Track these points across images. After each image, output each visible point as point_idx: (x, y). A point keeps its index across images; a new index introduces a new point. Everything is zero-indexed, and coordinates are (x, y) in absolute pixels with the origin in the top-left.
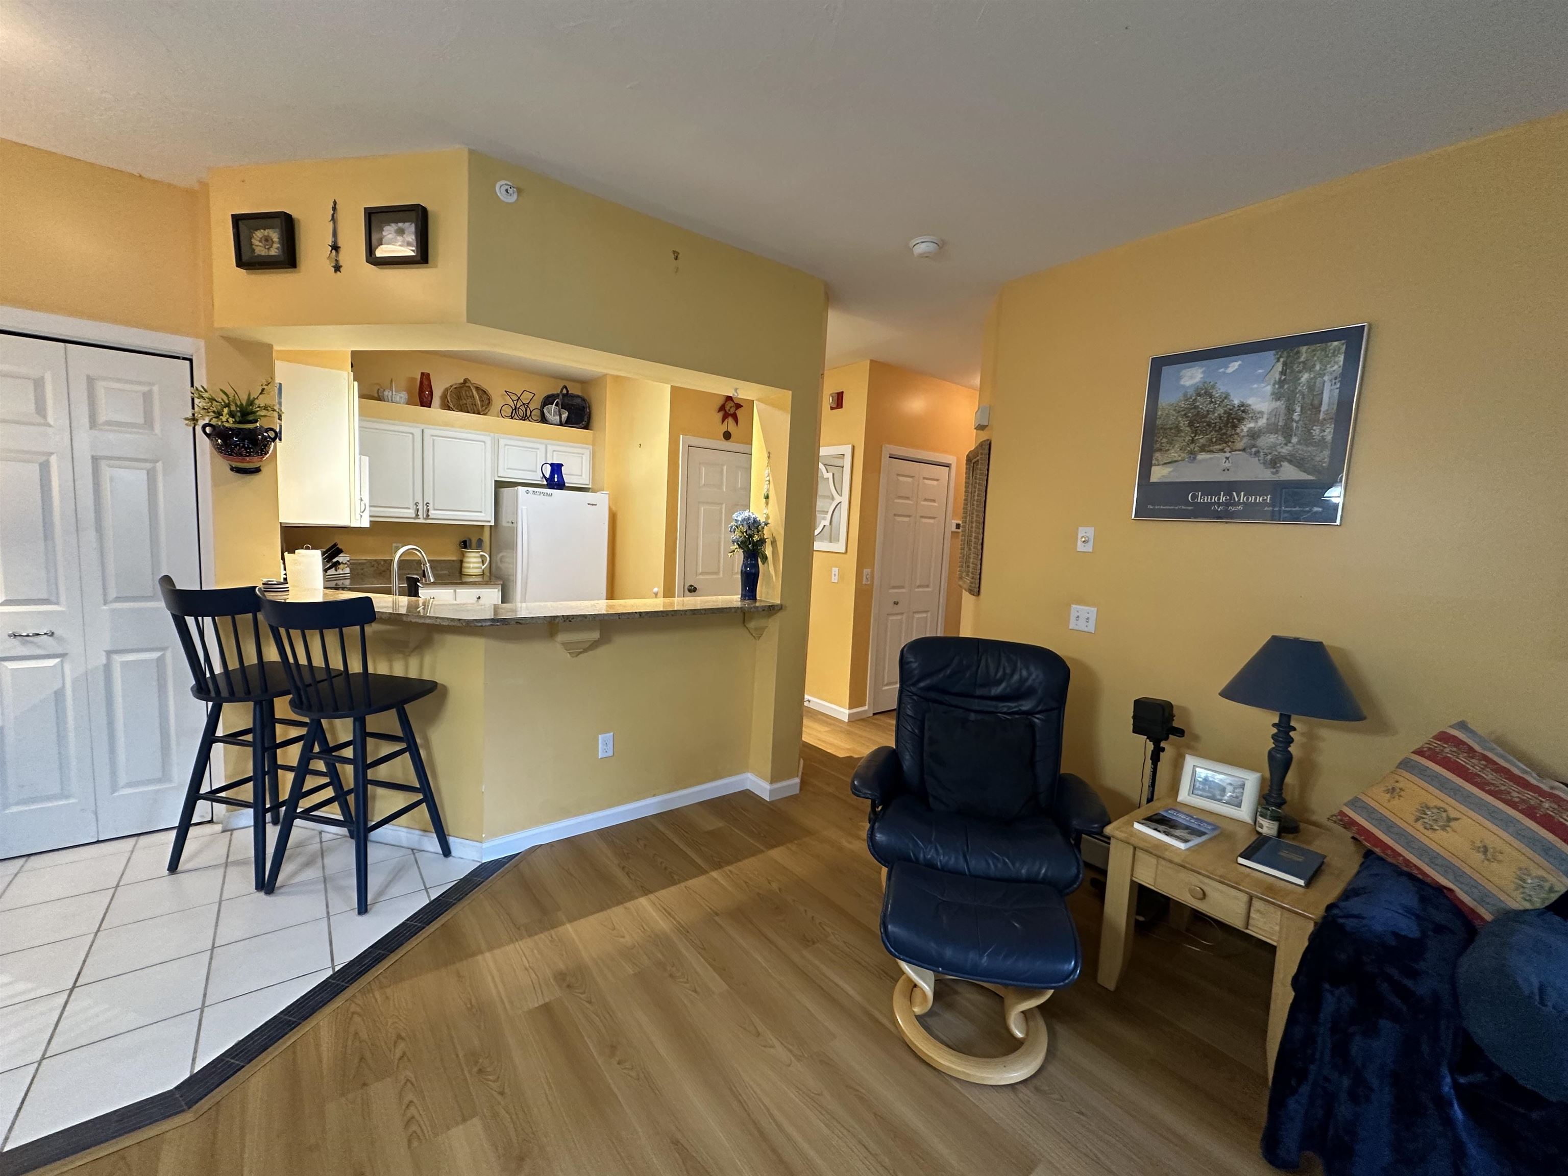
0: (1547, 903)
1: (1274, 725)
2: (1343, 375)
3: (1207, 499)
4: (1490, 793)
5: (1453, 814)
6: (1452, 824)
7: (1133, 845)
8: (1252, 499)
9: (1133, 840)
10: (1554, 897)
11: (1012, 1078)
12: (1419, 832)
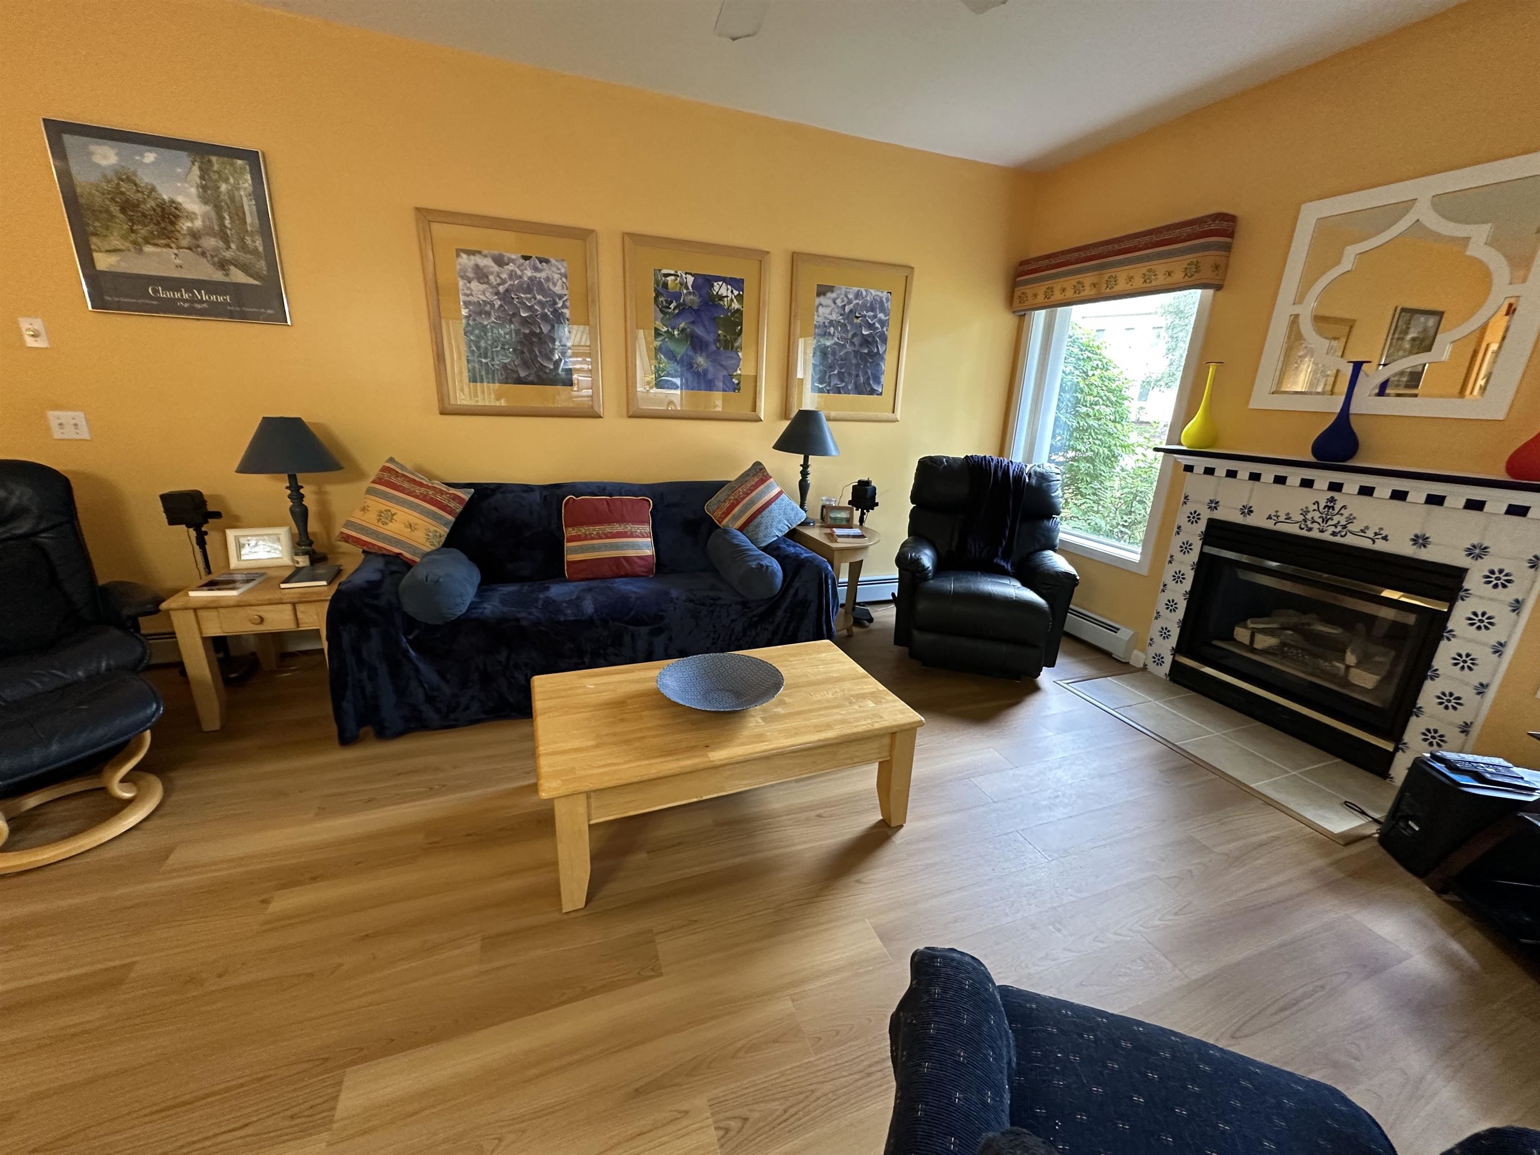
0: (441, 544)
1: (287, 488)
2: (254, 192)
3: (170, 295)
4: (408, 494)
5: (393, 511)
6: (394, 517)
7: (191, 608)
8: (213, 298)
9: (190, 605)
10: (443, 539)
11: (129, 823)
12: (381, 528)
